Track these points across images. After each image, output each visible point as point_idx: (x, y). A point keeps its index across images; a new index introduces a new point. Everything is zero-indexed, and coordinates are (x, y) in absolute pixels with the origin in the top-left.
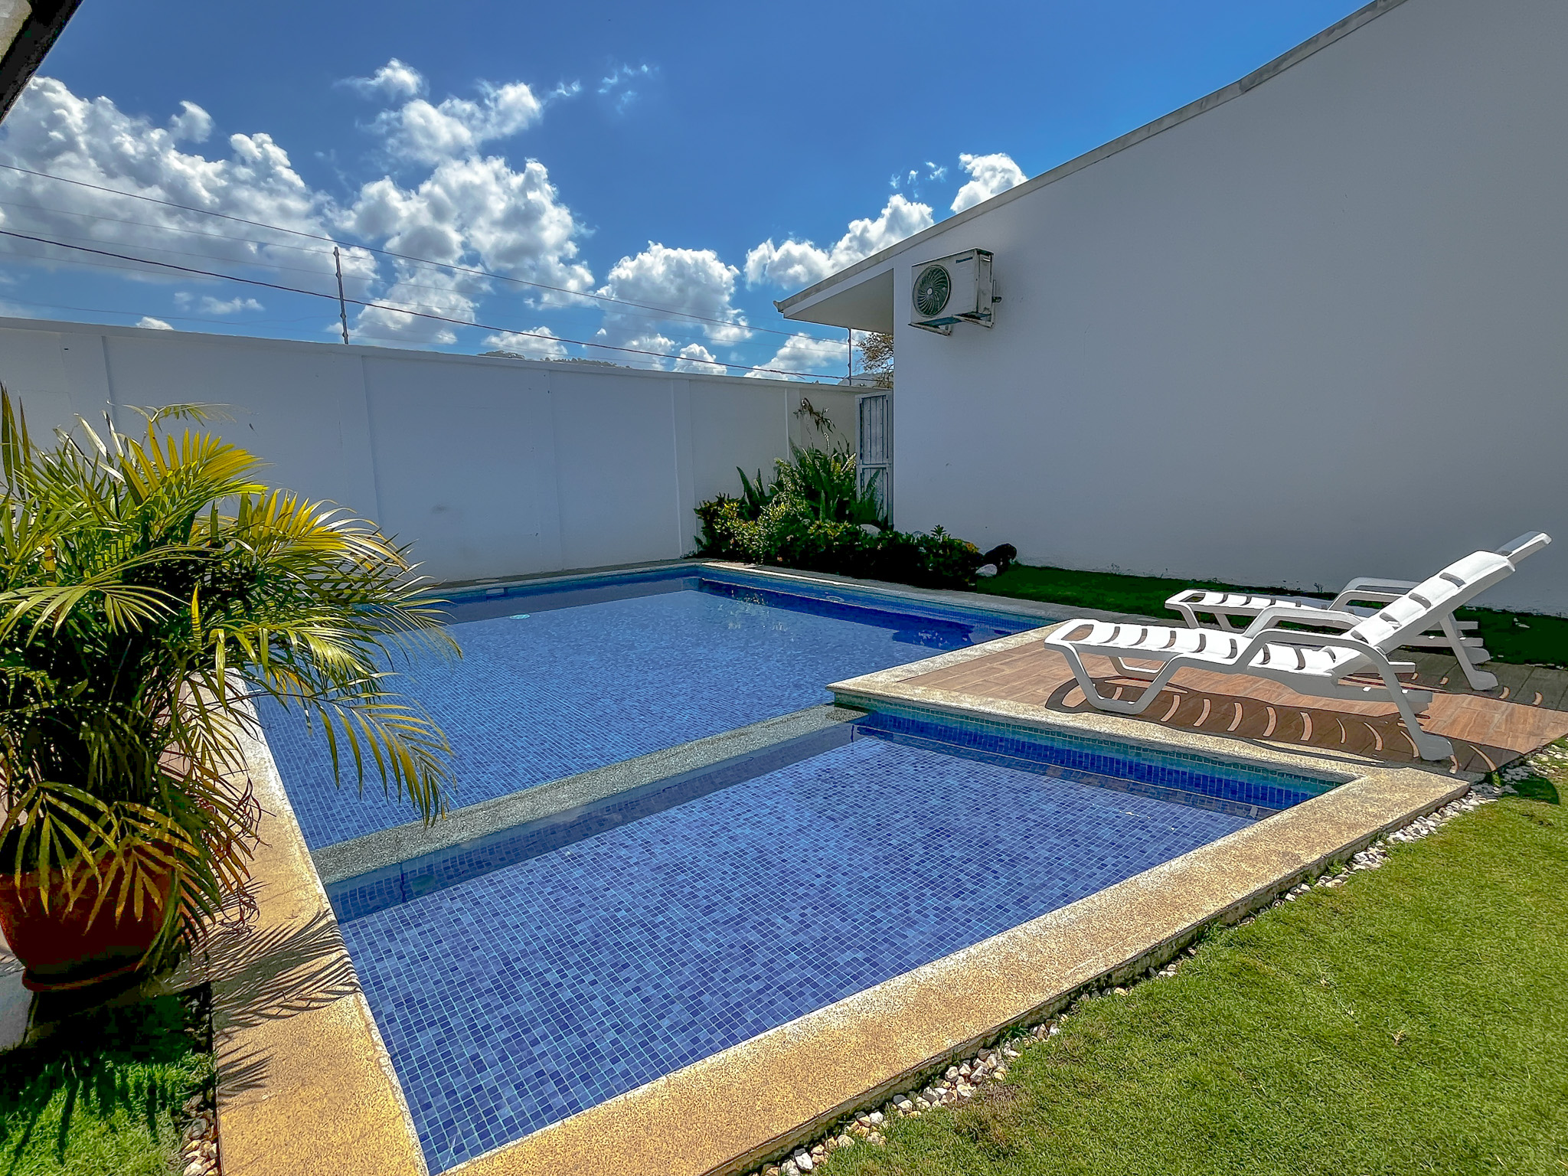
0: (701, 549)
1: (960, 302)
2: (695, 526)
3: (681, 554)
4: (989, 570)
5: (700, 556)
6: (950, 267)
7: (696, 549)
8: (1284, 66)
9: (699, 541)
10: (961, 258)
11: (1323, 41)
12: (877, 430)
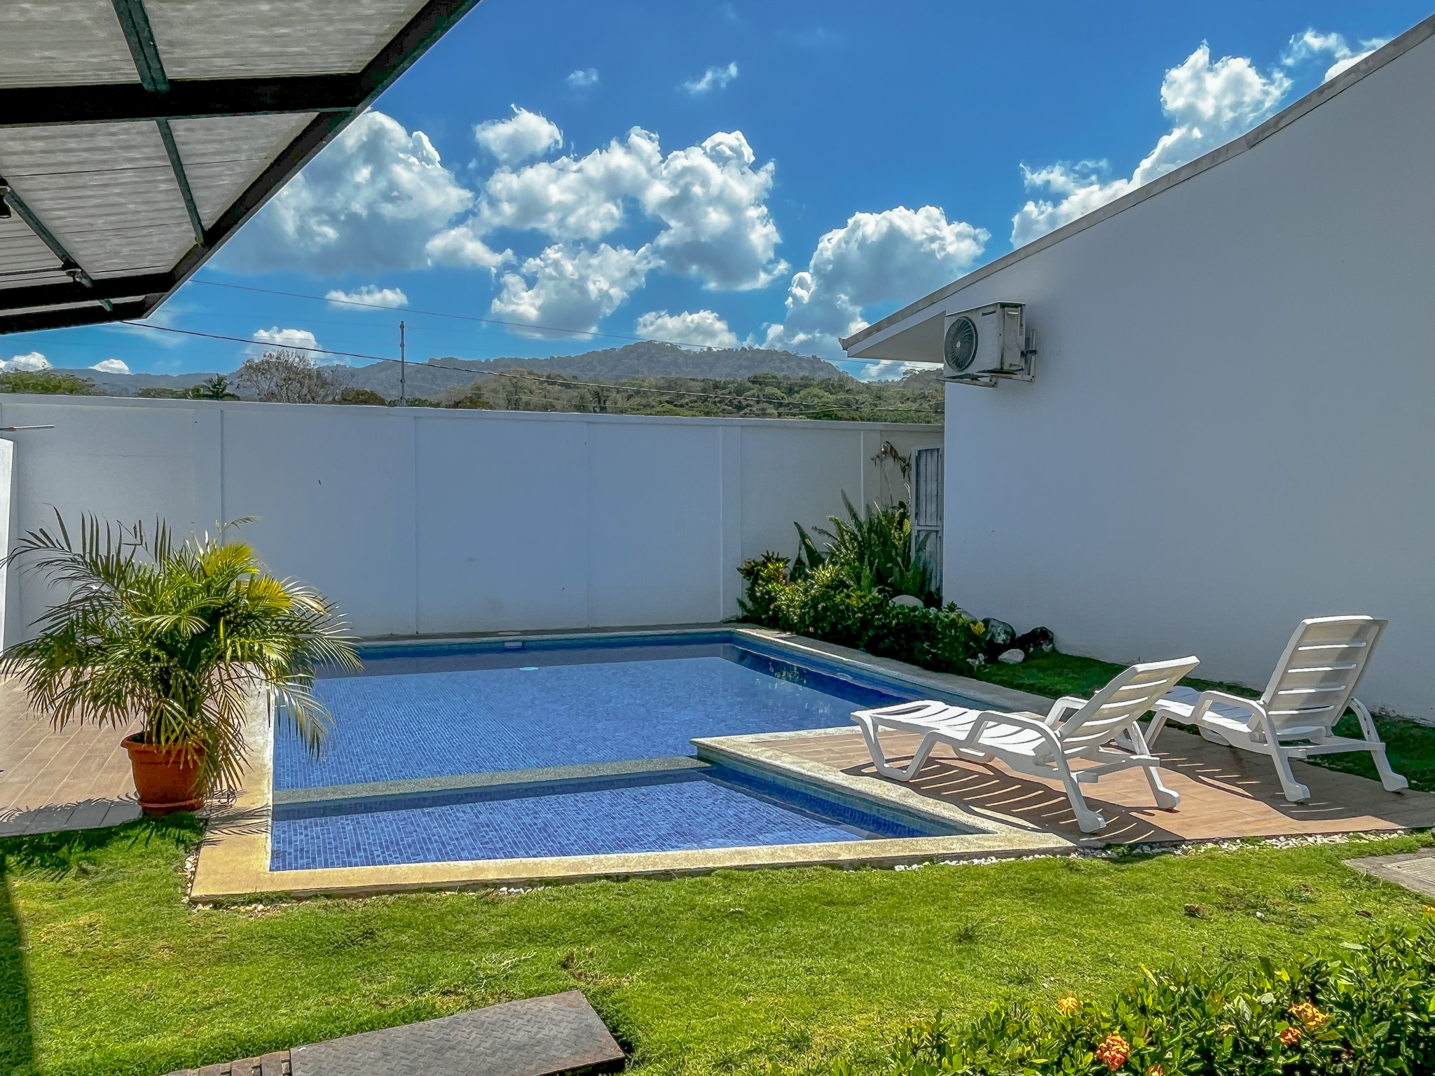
0: (746, 614)
1: (986, 357)
2: (740, 586)
3: (721, 616)
4: (1014, 656)
5: (743, 621)
6: (977, 319)
7: (740, 613)
8: (1282, 124)
9: (742, 604)
10: (986, 311)
11: (1315, 101)
12: (932, 487)
